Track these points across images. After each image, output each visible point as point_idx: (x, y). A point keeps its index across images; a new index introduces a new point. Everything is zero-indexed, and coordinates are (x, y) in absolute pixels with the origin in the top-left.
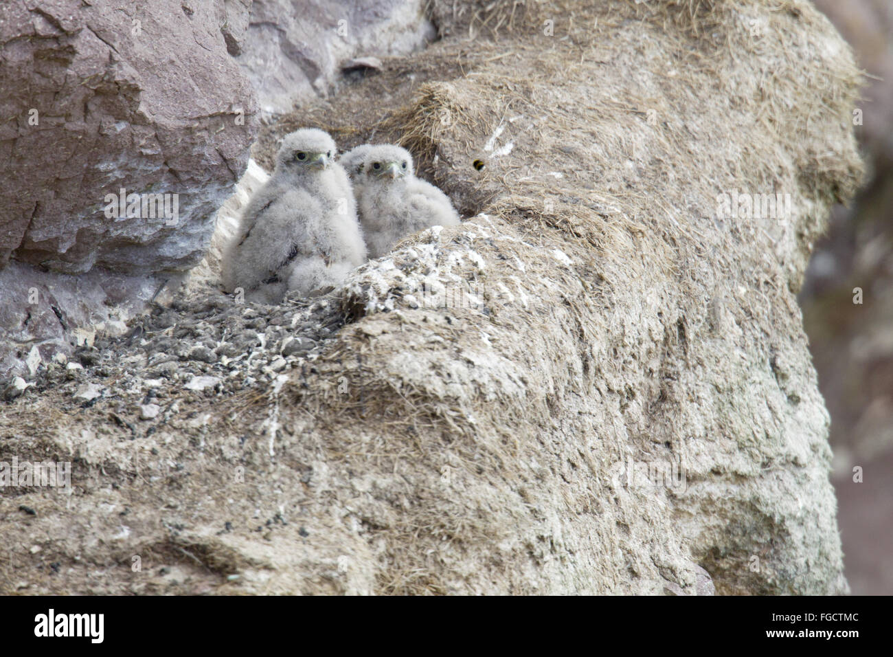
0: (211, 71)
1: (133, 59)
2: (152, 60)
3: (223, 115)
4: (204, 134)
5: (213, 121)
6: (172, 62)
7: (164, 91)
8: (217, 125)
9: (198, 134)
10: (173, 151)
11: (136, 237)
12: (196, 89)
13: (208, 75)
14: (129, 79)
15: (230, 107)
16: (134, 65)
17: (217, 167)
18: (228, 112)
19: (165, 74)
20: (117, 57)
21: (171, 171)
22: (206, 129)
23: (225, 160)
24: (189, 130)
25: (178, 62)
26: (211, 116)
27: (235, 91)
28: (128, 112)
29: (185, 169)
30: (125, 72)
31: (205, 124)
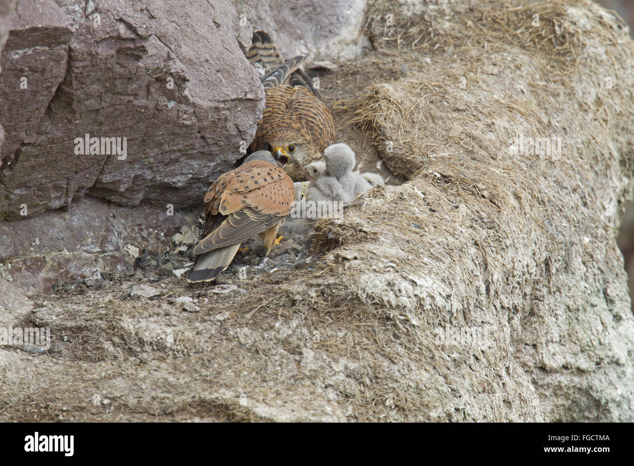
0: (234, 68)
1: (181, 57)
2: (194, 58)
3: (240, 100)
4: (227, 112)
5: (234, 104)
6: (207, 61)
7: (201, 81)
8: (236, 106)
9: (223, 112)
10: (205, 124)
11: (174, 183)
12: (223, 81)
13: (232, 71)
14: (180, 71)
15: (246, 95)
16: (181, 60)
17: (235, 136)
18: (244, 98)
19: (202, 69)
20: (173, 56)
21: (202, 137)
22: (228, 109)
23: (240, 131)
24: (217, 109)
25: (211, 61)
26: (232, 100)
27: (250, 83)
28: (177, 94)
29: (212, 136)
30: (177, 66)
31: (228, 105)
